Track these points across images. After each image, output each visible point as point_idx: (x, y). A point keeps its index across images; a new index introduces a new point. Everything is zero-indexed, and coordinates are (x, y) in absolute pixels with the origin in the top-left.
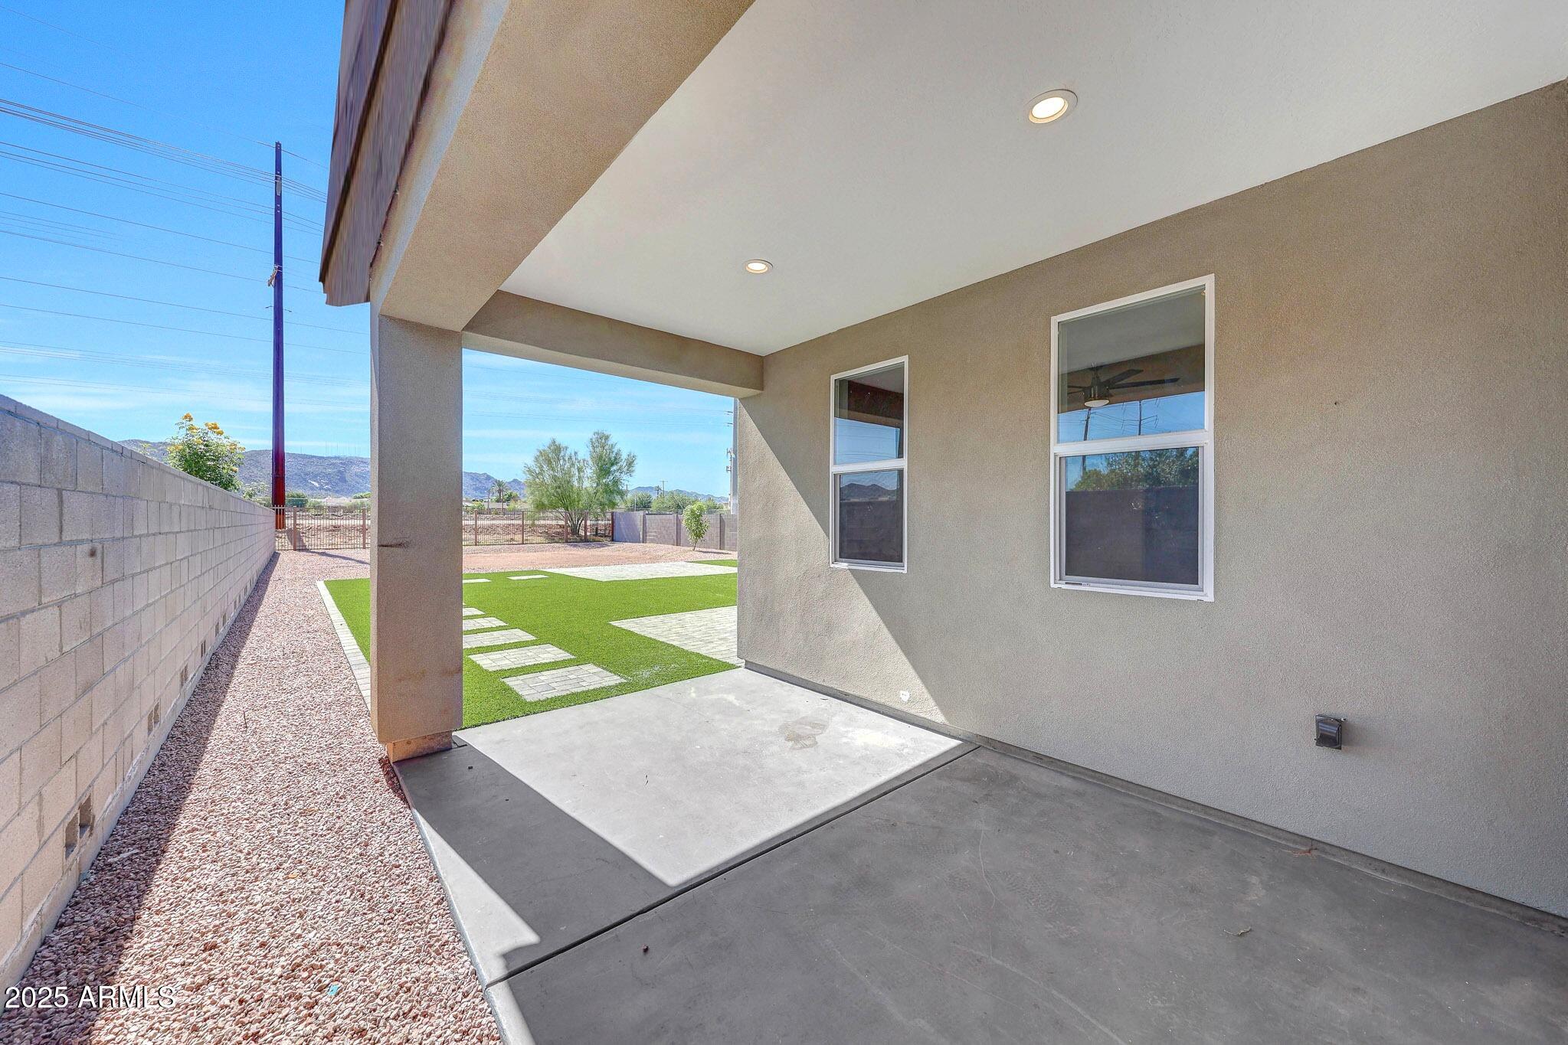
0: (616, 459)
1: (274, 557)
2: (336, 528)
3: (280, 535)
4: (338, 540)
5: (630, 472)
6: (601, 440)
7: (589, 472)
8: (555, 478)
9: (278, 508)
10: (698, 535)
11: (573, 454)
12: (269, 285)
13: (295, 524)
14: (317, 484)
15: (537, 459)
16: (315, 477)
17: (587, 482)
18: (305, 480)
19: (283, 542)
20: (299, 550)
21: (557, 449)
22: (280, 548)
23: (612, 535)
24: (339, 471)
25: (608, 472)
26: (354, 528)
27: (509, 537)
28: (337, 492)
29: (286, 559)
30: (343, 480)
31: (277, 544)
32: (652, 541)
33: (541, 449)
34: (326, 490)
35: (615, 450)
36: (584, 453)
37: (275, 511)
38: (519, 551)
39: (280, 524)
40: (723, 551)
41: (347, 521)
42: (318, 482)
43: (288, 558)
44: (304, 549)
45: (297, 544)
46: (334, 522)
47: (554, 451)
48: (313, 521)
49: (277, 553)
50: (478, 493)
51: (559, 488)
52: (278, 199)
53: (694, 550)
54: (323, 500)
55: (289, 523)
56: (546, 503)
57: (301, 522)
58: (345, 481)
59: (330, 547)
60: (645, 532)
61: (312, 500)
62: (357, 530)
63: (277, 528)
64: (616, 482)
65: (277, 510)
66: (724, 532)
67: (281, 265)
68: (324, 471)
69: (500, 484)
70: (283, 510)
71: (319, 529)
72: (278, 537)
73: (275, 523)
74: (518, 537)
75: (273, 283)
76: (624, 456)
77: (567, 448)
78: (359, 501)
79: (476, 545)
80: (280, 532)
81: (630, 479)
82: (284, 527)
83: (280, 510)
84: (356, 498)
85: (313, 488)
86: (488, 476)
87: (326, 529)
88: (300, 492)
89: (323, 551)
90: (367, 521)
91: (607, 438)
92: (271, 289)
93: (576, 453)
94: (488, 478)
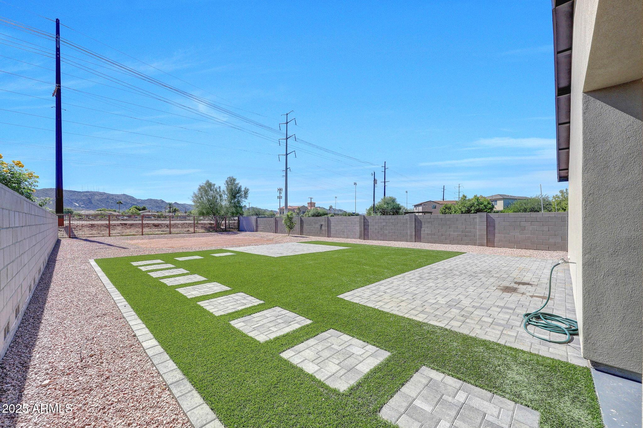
0: (239, 190)
1: (58, 242)
2: (92, 226)
3: (61, 229)
4: (94, 232)
5: (246, 197)
6: (231, 182)
7: (225, 197)
8: (209, 200)
9: (60, 215)
10: (291, 228)
11: (218, 187)
12: (53, 96)
13: (70, 224)
14: (77, 205)
15: (199, 189)
16: (76, 201)
17: (225, 202)
18: (71, 202)
19: (62, 234)
20: (73, 237)
21: (210, 185)
22: (61, 237)
23: (239, 228)
24: (89, 199)
25: (235, 197)
26: (102, 225)
27: (187, 229)
28: (88, 208)
29: (65, 243)
30: (91, 202)
31: (59, 234)
32: (261, 231)
33: (202, 185)
34: (82, 207)
35: (239, 186)
36: (224, 187)
37: (58, 217)
38: (194, 237)
39: (61, 223)
40: (303, 236)
41: (97, 222)
42: (78, 204)
43: (66, 242)
44: (75, 237)
45: (71, 234)
46: (91, 222)
47: (208, 186)
48: (79, 222)
49: (60, 240)
50: (157, 209)
51: (211, 204)
52: (58, 50)
53: (288, 235)
54: (81, 212)
55: (66, 223)
56: (205, 212)
57: (73, 222)
58: (92, 203)
59: (90, 236)
60: (257, 226)
61: (75, 212)
62: (105, 226)
63: (59, 226)
64: (239, 202)
65: (59, 216)
66: (303, 226)
67: (60, 84)
68: (81, 198)
69: (170, 204)
70: (63, 216)
71: (82, 226)
72: (59, 231)
73: (58, 223)
74: (192, 230)
75: (55, 94)
76: (243, 189)
77: (214, 185)
78: (99, 212)
79: (170, 234)
80: (61, 228)
81: (246, 200)
82: (63, 225)
83: (61, 216)
84: (98, 211)
85: (75, 206)
86: (162, 201)
87: (86, 226)
88: (69, 208)
89: (87, 238)
90: (111, 222)
91: (234, 180)
92: (54, 98)
93: (220, 187)
94: (163, 202)
